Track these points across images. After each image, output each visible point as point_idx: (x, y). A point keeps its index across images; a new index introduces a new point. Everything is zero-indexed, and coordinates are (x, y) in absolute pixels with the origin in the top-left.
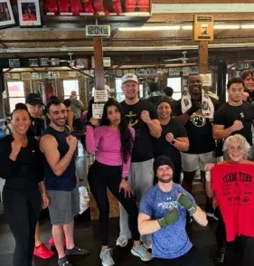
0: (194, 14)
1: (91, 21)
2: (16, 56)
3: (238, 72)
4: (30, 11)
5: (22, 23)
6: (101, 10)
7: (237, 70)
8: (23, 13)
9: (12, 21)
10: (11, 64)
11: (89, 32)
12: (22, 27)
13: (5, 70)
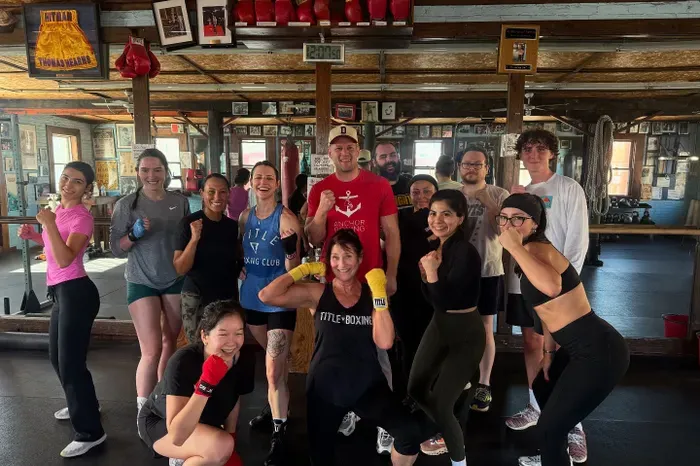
0: (499, 25)
1: (312, 36)
2: (242, 96)
3: (652, 140)
4: (215, 20)
5: (204, 40)
6: (324, 18)
7: (650, 135)
8: (206, 23)
9: (188, 38)
10: (235, 110)
11: (308, 56)
12: (206, 47)
13: (225, 120)
